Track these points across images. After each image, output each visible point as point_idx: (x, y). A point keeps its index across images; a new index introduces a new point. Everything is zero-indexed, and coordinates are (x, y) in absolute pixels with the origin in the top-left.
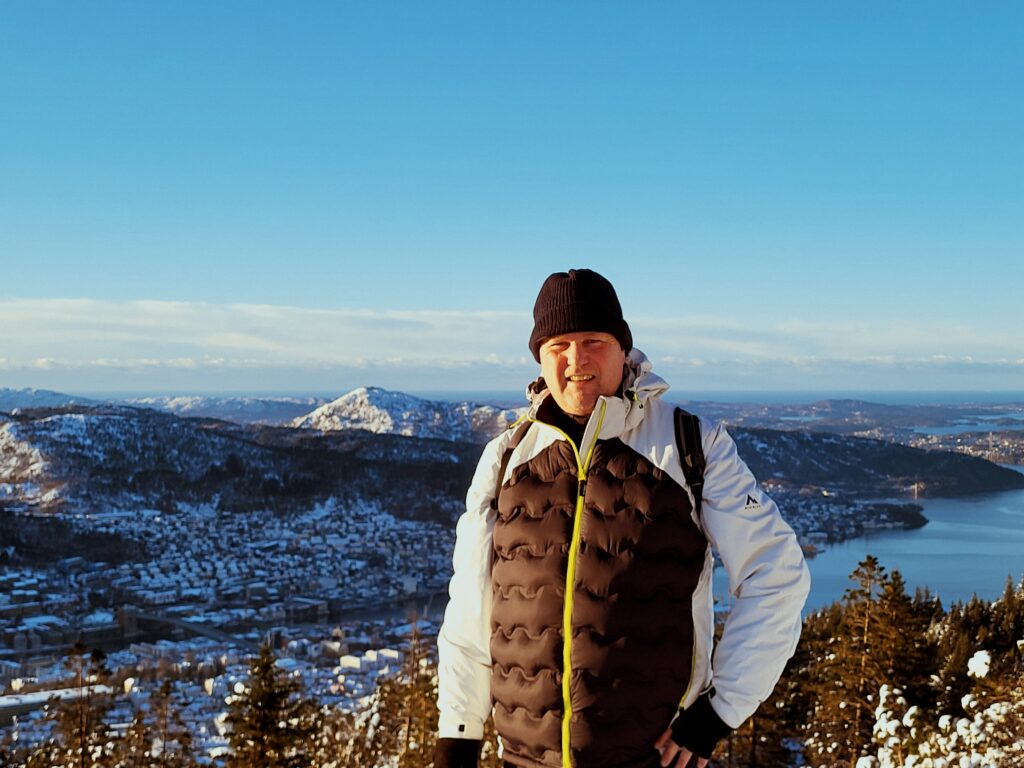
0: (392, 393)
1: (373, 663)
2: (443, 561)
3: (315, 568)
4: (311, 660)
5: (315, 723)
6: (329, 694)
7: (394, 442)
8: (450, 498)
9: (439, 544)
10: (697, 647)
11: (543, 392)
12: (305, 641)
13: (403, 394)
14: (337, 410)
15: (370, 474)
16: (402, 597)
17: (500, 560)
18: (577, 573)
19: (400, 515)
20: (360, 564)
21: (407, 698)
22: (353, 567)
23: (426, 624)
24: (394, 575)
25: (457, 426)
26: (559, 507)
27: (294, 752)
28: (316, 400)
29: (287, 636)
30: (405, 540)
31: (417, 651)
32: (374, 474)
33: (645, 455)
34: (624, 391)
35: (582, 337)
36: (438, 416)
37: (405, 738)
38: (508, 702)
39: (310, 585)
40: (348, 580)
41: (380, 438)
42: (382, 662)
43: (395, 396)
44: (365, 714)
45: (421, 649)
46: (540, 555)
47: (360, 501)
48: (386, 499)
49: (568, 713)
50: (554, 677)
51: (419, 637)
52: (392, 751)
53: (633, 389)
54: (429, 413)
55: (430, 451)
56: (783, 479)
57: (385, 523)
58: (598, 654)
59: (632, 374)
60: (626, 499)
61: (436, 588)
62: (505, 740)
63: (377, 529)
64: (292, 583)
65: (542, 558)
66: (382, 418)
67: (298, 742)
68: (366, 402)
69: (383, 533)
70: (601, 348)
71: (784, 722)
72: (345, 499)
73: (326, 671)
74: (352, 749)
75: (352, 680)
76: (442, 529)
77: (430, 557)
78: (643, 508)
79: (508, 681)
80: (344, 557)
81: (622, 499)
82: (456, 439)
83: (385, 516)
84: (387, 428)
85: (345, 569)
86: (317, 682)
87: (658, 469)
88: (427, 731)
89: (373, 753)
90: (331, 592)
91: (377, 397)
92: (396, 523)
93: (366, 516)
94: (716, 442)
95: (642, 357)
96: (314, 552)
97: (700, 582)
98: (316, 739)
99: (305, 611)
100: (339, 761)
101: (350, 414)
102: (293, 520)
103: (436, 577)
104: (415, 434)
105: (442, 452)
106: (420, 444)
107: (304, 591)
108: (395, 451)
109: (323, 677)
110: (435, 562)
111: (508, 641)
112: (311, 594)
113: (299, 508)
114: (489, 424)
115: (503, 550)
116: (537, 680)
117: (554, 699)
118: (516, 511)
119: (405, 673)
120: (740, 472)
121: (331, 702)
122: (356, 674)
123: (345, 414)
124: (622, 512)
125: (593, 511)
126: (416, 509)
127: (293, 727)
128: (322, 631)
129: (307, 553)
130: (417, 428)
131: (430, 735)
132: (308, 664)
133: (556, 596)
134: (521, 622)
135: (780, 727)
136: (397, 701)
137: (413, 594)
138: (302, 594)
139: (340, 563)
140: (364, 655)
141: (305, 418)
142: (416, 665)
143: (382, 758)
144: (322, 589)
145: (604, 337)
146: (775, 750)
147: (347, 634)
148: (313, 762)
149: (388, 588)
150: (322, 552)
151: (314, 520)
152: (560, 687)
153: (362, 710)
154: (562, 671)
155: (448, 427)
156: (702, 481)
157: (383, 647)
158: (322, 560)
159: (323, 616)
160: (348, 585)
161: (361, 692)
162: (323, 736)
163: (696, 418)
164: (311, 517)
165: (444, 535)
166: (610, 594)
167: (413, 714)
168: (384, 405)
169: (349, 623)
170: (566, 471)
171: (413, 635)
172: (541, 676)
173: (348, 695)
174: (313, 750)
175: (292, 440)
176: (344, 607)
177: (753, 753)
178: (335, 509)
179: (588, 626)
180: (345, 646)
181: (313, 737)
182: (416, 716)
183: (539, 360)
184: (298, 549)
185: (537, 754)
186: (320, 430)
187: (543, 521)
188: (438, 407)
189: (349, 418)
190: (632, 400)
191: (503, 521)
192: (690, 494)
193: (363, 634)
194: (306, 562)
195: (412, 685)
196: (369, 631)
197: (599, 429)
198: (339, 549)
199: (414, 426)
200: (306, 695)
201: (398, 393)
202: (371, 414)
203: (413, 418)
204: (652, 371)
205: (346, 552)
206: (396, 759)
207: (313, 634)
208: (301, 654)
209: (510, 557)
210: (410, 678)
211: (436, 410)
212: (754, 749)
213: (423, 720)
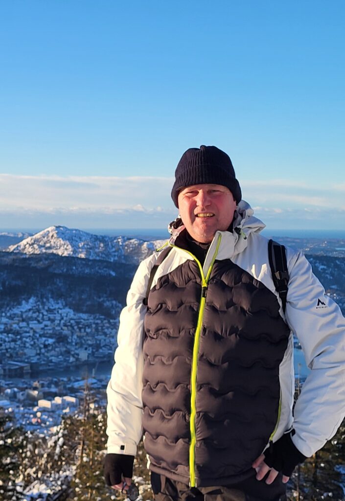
0: (72, 230)
1: (59, 405)
2: (105, 340)
3: (22, 343)
4: (19, 401)
5: (22, 442)
6: (31, 424)
7: (73, 261)
8: (110, 299)
9: (102, 329)
10: (283, 401)
11: (180, 228)
12: (16, 389)
13: (79, 231)
14: (36, 241)
15: (58, 283)
16: (78, 363)
17: (149, 338)
18: (200, 348)
19: (77, 309)
20: (51, 341)
21: (81, 429)
22: (47, 343)
23: (94, 381)
24: (73, 349)
25: (115, 252)
26: (189, 305)
27: (8, 461)
28: (23, 235)
29: (4, 385)
30: (81, 326)
31: (88, 398)
32: (60, 282)
33: (247, 270)
34: (234, 228)
35: (207, 187)
36: (102, 245)
37: (80, 454)
38: (153, 432)
39: (19, 353)
40: (43, 351)
41: (65, 259)
42: (65, 405)
43: (74, 232)
44: (54, 438)
45: (91, 397)
46: (175, 336)
47: (51, 300)
48: (68, 299)
49: (194, 441)
50: (184, 417)
51: (90, 389)
52: (72, 462)
53: (240, 227)
54: (96, 243)
55: (97, 268)
56: (337, 290)
57: (67, 314)
58: (214, 403)
59: (239, 217)
60: (234, 300)
61: (101, 357)
62: (151, 457)
63: (62, 319)
64: (7, 352)
65: (177, 338)
66: (65, 246)
67: (11, 454)
68: (55, 236)
69: (66, 321)
70: (220, 196)
71: (337, 454)
72: (42, 298)
73: (29, 409)
74: (46, 460)
75: (46, 415)
76: (105, 319)
77: (96, 337)
78: (246, 306)
79: (153, 418)
80: (40, 336)
81: (232, 299)
82: (114, 260)
83: (67, 310)
84: (69, 253)
85: (41, 344)
86: (23, 416)
87: (256, 280)
88: (94, 450)
89: (59, 463)
90: (32, 358)
91: (63, 233)
92: (75, 315)
93: (55, 309)
94: (297, 263)
95: (247, 206)
96: (21, 332)
97: (285, 357)
98: (23, 453)
99: (16, 370)
100: (37, 467)
101: (45, 243)
102: (8, 311)
103: (101, 351)
104: (87, 257)
105: (105, 269)
106: (90, 263)
107: (15, 357)
108: (74, 268)
109: (27, 413)
110: (100, 341)
111: (154, 392)
112: (19, 359)
113: (12, 303)
114: (136, 251)
115: (151, 332)
116: (172, 418)
117: (184, 431)
118: (159, 306)
119: (80, 412)
120: (313, 283)
121: (32, 429)
122: (48, 412)
123: (41, 243)
124: (231, 309)
125: (212, 308)
126: (87, 306)
127: (7, 444)
128: (26, 384)
129: (17, 333)
130: (88, 253)
131: (96, 453)
132: (18, 404)
133: (186, 363)
134: (163, 380)
135: (334, 457)
136: (75, 430)
137: (85, 361)
138: (14, 359)
139: (38, 340)
140: (54, 400)
141: (16, 246)
142: (87, 407)
143: (65, 467)
144: (27, 356)
145: (222, 189)
146: (331, 472)
147: (43, 386)
148: (21, 468)
149: (69, 357)
150: (26, 332)
151: (21, 312)
152: (189, 423)
153: (51, 435)
154: (189, 413)
155: (109, 252)
156: (287, 289)
157: (66, 395)
158: (27, 338)
159: (28, 373)
160: (43, 354)
161: (51, 423)
162: (27, 451)
163: (283, 247)
164: (20, 310)
165: (106, 323)
166: (223, 362)
167: (85, 439)
168: (67, 237)
169: (44, 379)
170: (194, 280)
171: (85, 387)
172: (175, 415)
173: (43, 425)
174: (21, 459)
175: (7, 260)
176: (41, 368)
177: (315, 474)
178: (35, 305)
179: (208, 384)
180: (41, 394)
181: (21, 451)
182: (88, 440)
183: (177, 206)
184: (11, 330)
185: (173, 467)
186: (26, 254)
187: (178, 313)
188: (102, 239)
189: (44, 246)
190: (239, 234)
191: (151, 313)
192: (278, 297)
193: (53, 386)
194: (17, 338)
195: (85, 420)
196: (57, 384)
197: (217, 253)
198: (38, 331)
199: (87, 251)
200: (16, 424)
201: (76, 230)
202: (59, 243)
203: (86, 246)
204: (254, 216)
205: (41, 333)
206: (74, 467)
207: (21, 385)
208: (13, 397)
209: (155, 337)
210: (83, 415)
211: (101, 241)
212: (316, 471)
213: (91, 443)
